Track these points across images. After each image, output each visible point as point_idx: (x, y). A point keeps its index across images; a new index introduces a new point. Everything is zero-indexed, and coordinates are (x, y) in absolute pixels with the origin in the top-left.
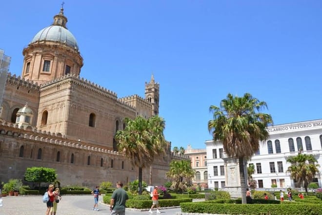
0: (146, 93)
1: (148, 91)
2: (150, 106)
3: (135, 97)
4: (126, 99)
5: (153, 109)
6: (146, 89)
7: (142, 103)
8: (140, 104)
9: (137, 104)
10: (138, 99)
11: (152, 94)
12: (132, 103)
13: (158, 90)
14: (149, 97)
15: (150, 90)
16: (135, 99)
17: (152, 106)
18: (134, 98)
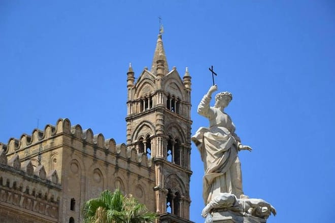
0: (130, 119)
1: (137, 108)
2: (143, 172)
3: (60, 130)
4: (24, 143)
5: (158, 184)
6: (131, 103)
7: (95, 159)
8: (89, 162)
9: (70, 163)
10: (73, 137)
11: (153, 118)
12: (46, 157)
13: (188, 104)
14: (144, 132)
15: (146, 101)
16: (59, 141)
17: (151, 170)
18: (54, 137)
